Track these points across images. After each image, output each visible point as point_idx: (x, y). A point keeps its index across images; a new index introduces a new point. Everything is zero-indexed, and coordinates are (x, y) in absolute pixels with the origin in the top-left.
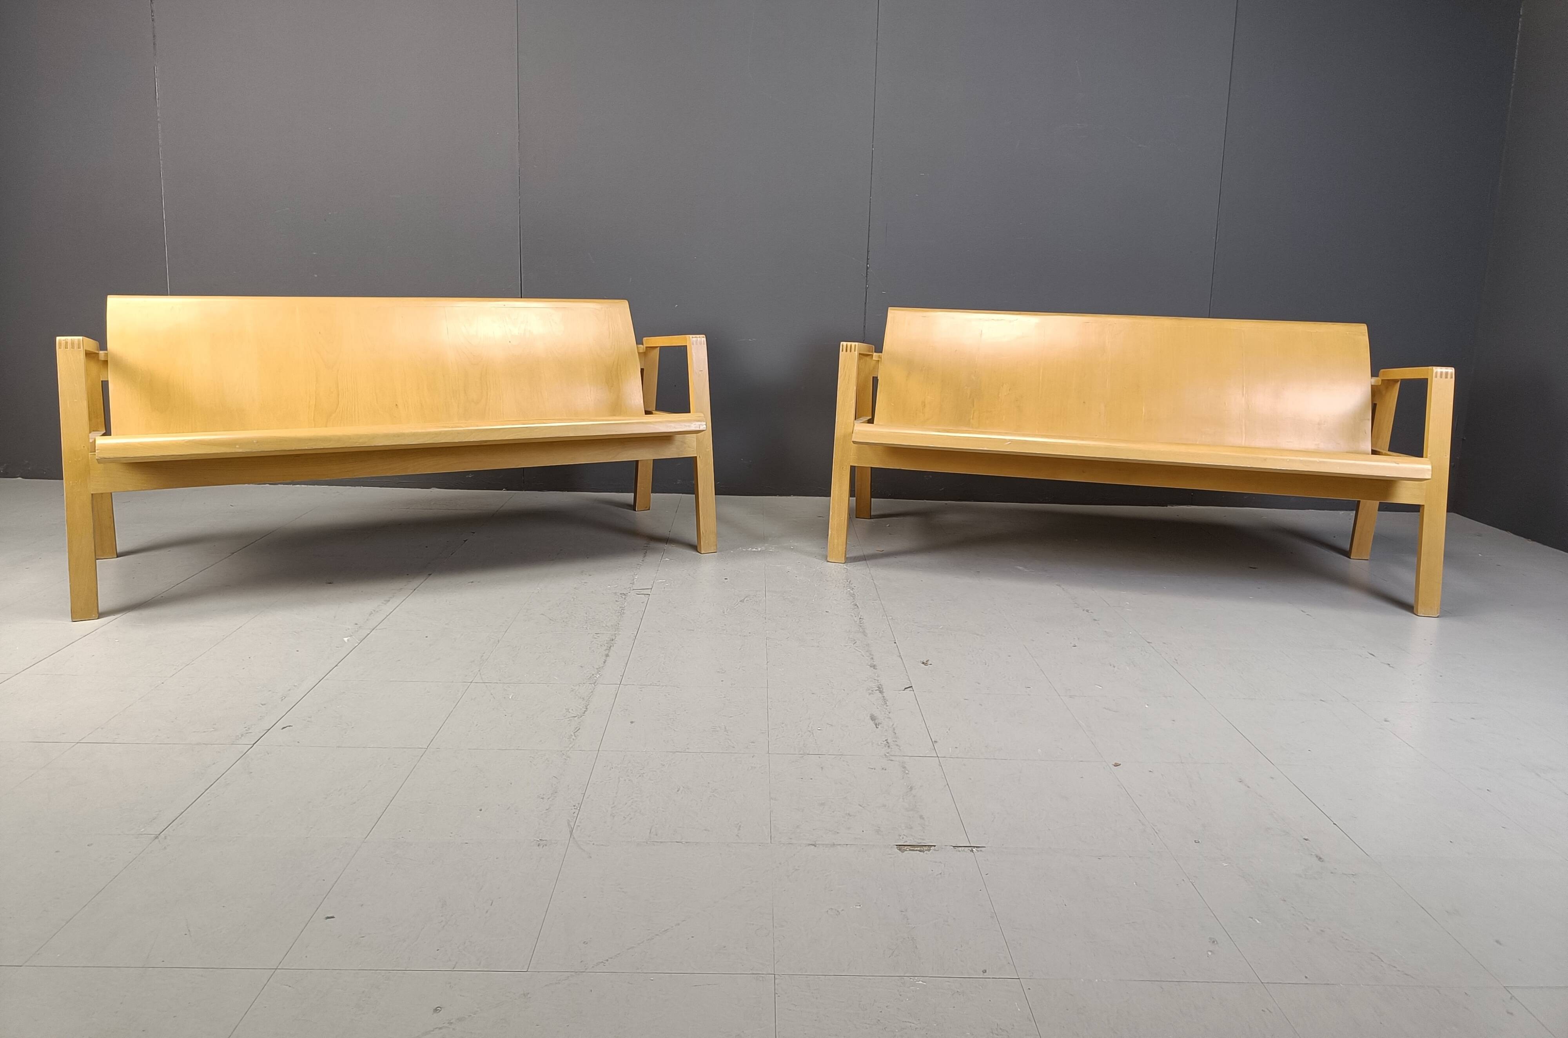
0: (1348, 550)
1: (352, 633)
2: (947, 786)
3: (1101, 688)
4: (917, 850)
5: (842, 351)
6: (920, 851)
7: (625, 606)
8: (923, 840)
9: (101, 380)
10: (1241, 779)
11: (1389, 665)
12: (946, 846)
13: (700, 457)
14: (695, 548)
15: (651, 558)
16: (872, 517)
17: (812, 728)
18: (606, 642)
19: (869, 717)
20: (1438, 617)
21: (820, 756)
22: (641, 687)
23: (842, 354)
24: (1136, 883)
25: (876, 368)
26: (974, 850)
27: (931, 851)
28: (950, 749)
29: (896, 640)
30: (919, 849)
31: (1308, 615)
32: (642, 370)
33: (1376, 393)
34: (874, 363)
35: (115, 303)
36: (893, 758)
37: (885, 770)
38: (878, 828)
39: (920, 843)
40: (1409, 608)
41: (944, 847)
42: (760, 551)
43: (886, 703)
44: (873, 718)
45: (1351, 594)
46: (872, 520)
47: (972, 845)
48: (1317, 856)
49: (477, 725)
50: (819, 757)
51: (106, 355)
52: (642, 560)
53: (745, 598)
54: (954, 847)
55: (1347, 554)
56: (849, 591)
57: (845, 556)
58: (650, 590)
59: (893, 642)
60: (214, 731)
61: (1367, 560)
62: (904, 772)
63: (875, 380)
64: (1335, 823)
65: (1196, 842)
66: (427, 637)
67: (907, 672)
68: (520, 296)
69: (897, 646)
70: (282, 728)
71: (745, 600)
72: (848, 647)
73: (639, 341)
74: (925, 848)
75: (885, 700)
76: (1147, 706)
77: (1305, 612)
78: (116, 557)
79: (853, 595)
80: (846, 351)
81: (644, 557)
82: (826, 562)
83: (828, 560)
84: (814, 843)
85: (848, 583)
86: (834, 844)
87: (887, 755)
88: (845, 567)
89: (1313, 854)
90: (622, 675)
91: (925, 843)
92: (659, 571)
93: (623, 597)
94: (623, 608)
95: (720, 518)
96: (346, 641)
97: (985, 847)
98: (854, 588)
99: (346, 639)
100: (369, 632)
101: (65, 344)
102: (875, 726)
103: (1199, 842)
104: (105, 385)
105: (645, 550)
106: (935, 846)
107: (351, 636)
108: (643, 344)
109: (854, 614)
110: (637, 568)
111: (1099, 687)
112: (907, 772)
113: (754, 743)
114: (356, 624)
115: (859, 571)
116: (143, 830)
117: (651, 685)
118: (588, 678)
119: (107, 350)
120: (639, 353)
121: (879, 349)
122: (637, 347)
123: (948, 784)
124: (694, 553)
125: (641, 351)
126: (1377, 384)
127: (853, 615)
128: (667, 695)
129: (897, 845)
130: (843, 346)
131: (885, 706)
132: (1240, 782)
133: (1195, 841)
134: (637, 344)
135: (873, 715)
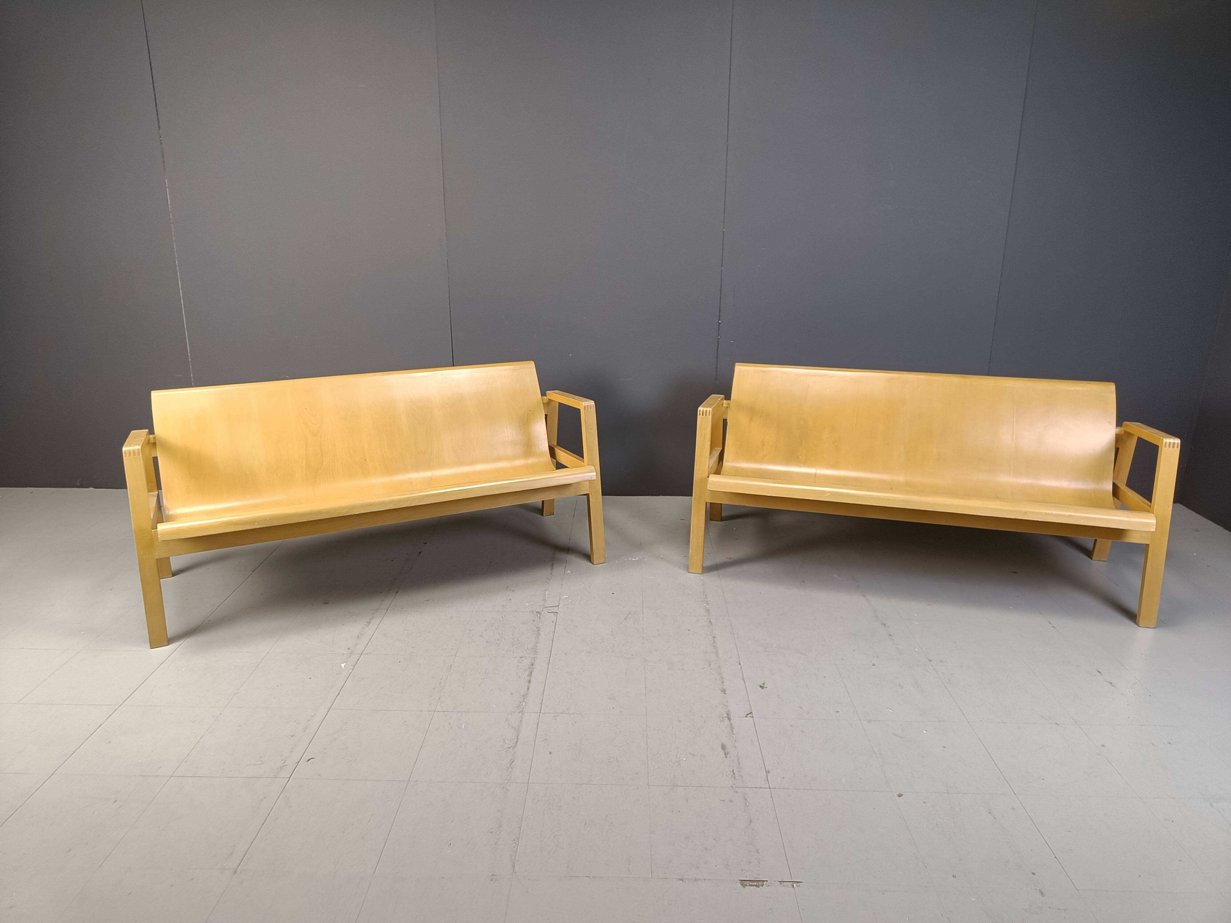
0: (1092, 549)
1: (347, 658)
2: (776, 819)
3: (891, 711)
4: (754, 885)
5: (700, 415)
6: (756, 886)
7: (540, 627)
8: (759, 875)
9: (153, 456)
10: (990, 810)
11: (1111, 683)
12: (774, 881)
13: (591, 494)
14: (588, 557)
15: (558, 570)
16: (723, 519)
17: (679, 758)
18: (528, 667)
19: (720, 746)
20: (1154, 628)
21: (686, 787)
22: (556, 715)
23: (699, 418)
24: (908, 918)
25: (725, 412)
26: (794, 885)
27: (764, 886)
28: (779, 779)
29: (741, 661)
30: (755, 884)
31: (1053, 627)
32: (546, 415)
33: (1119, 440)
34: (724, 408)
35: (156, 396)
36: (737, 790)
37: (732, 802)
38: (727, 863)
39: (756, 878)
40: (1132, 616)
41: (773, 882)
42: (638, 560)
43: (733, 731)
44: (723, 747)
45: (1090, 602)
46: (723, 522)
47: (793, 881)
48: (1040, 891)
49: (442, 756)
50: (685, 789)
51: (154, 438)
52: (550, 573)
53: (628, 616)
54: (780, 882)
55: (1089, 553)
56: (705, 606)
57: (702, 565)
58: (557, 608)
59: (738, 663)
60: (262, 764)
61: (1105, 561)
62: (746, 804)
63: (725, 422)
64: (1056, 856)
65: (953, 877)
66: (400, 662)
67: (748, 697)
68: (452, 365)
69: (741, 667)
70: (307, 760)
71: (628, 617)
72: (705, 669)
73: (543, 394)
74: (760, 883)
75: (732, 728)
76: (925, 732)
77: (1051, 624)
78: (171, 576)
79: (708, 611)
80: (703, 415)
81: (552, 570)
82: (687, 573)
83: (689, 571)
84: (681, 878)
85: (704, 596)
86: (696, 879)
87: (734, 786)
88: (702, 578)
89: (1038, 889)
90: (541, 702)
91: (760, 879)
92: (563, 586)
93: (538, 615)
94: (538, 629)
95: (607, 523)
96: (343, 667)
97: (802, 882)
98: (709, 602)
99: (343, 665)
100: (359, 658)
101: (128, 453)
102: (724, 756)
103: (955, 877)
104: (155, 460)
105: (552, 562)
106: (767, 881)
107: (346, 662)
108: (546, 396)
109: (710, 632)
110: (547, 582)
111: (890, 710)
112: (748, 804)
113: (638, 774)
114: (349, 649)
115: (712, 581)
116: (226, 864)
117: (562, 713)
118: (517, 706)
119: (154, 434)
120: (543, 403)
121: (728, 397)
122: (542, 399)
123: (777, 817)
124: (589, 564)
125: (545, 402)
126: (1120, 433)
127: (708, 633)
128: (574, 723)
129: (740, 880)
130: (700, 411)
131: (732, 734)
132: (990, 813)
133: (953, 875)
134: (542, 396)
135: (724, 745)
